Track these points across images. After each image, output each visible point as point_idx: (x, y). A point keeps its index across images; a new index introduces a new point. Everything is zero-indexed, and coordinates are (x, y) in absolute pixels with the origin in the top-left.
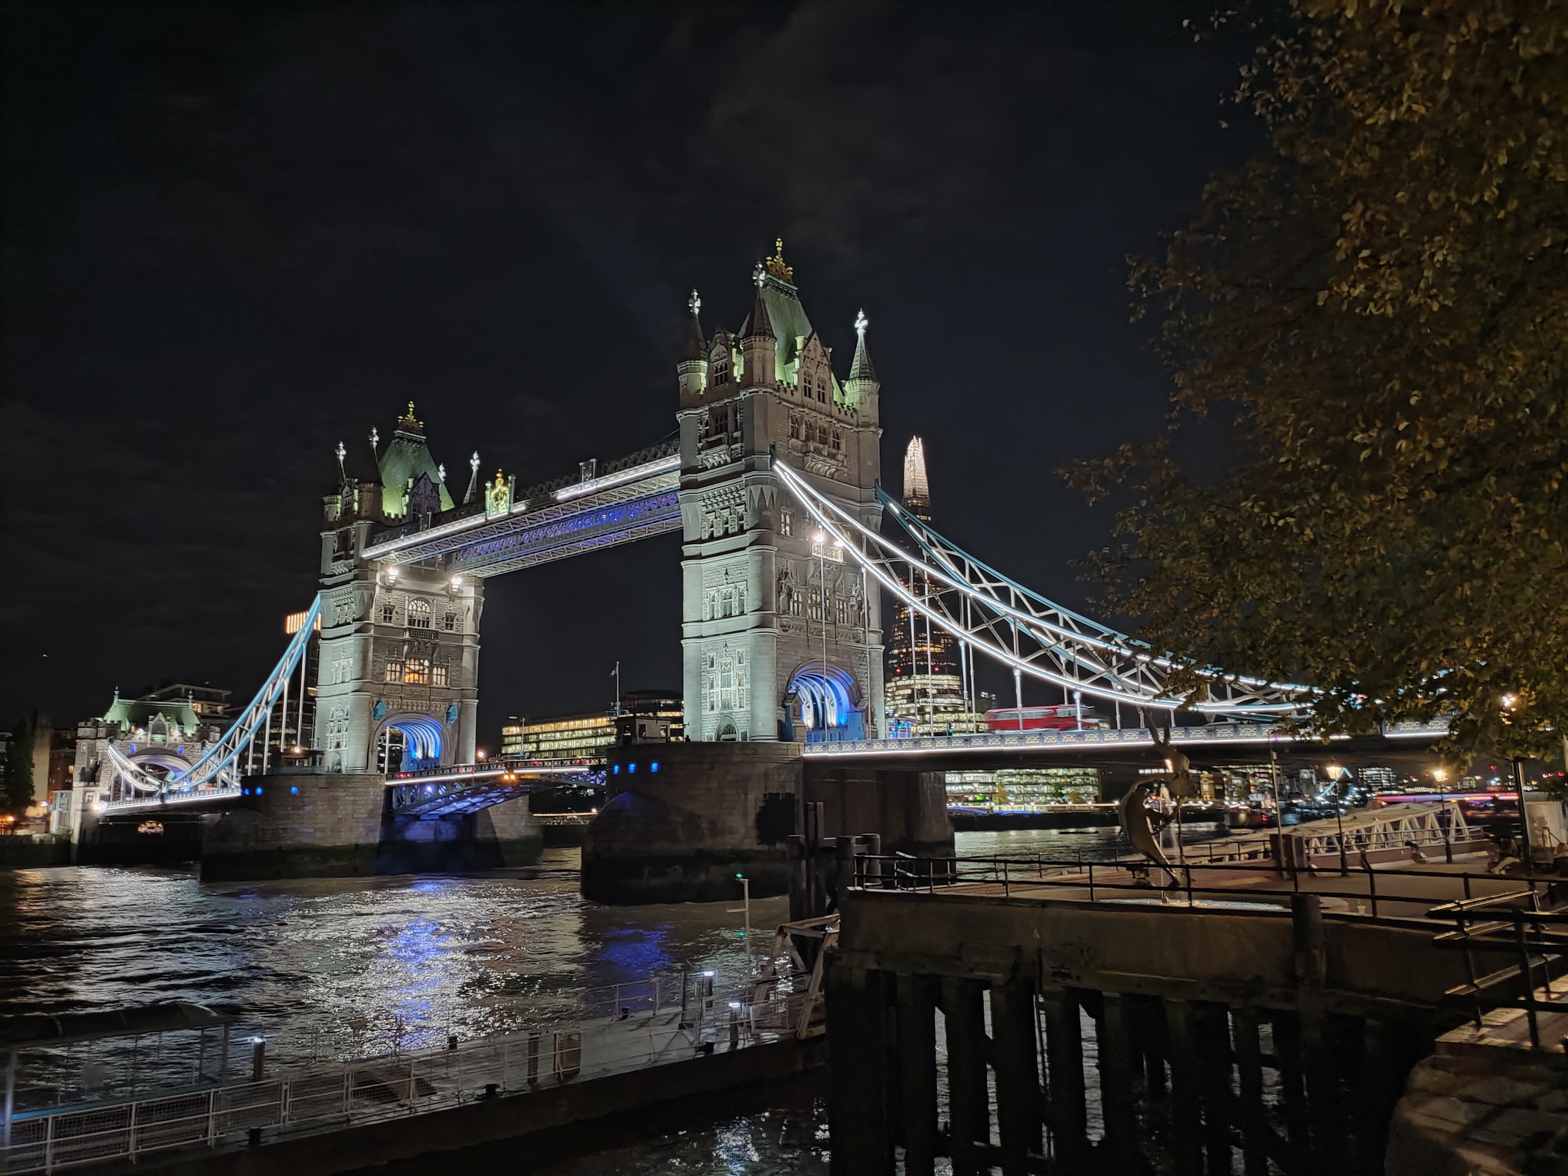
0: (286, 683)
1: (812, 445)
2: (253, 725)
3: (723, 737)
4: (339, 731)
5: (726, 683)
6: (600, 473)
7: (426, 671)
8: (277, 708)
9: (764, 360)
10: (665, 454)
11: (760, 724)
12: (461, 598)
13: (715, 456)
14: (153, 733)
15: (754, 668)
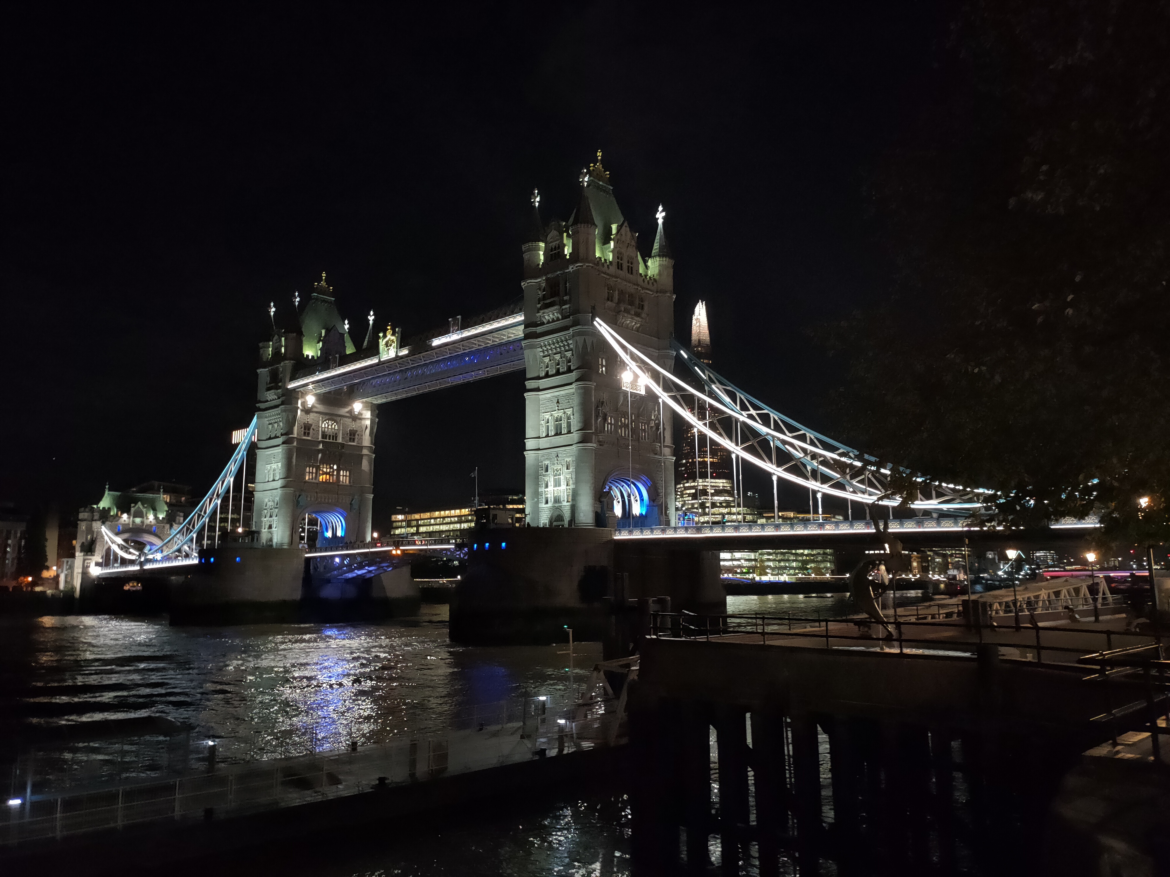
0: (232, 480)
1: (622, 307)
2: (208, 512)
3: (555, 524)
4: (271, 516)
5: (557, 484)
6: (464, 326)
7: (335, 473)
8: (225, 500)
9: (587, 242)
10: (513, 312)
11: (581, 515)
12: (361, 419)
13: (550, 315)
14: (134, 517)
15: (577, 472)
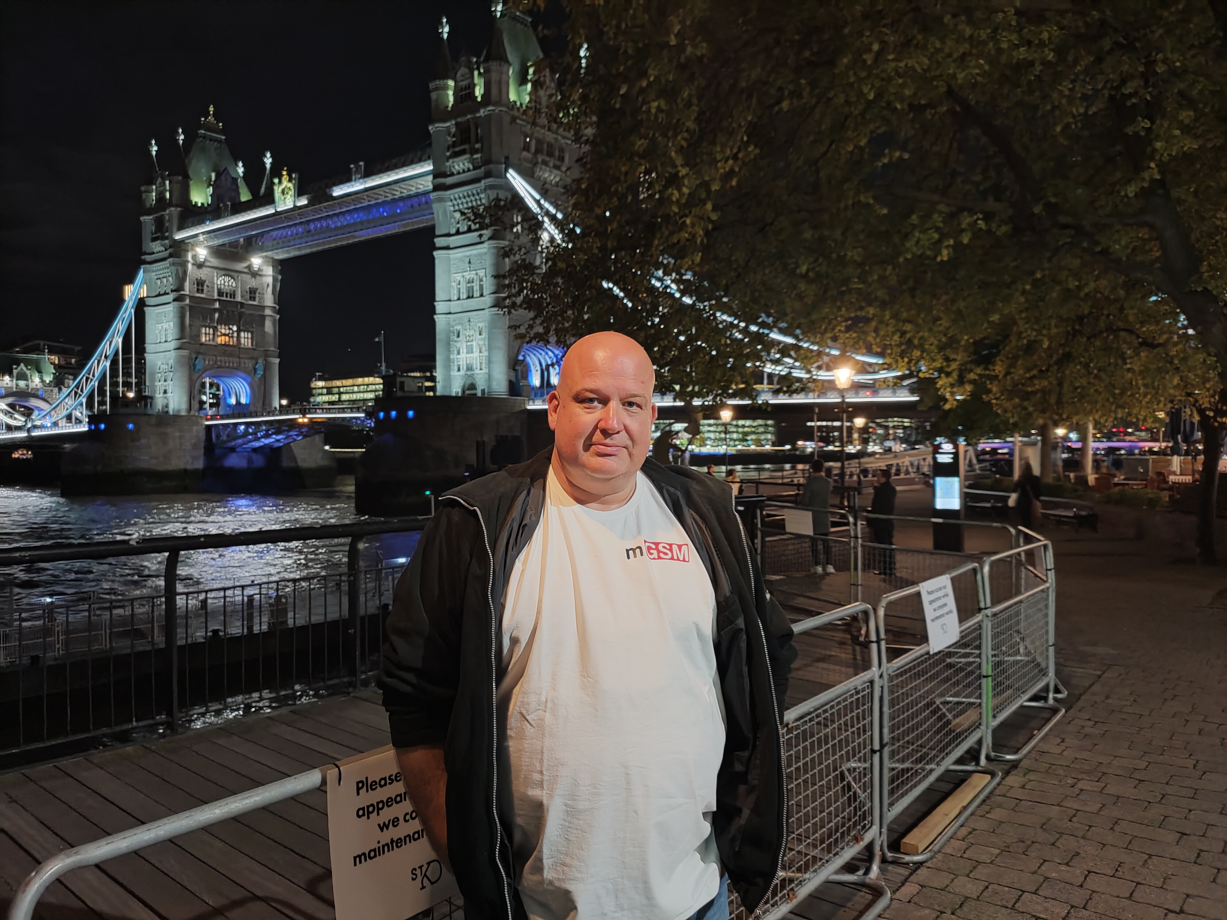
0: (120, 340)
1: (540, 158)
2: (96, 375)
3: (467, 392)
4: (165, 381)
5: (470, 350)
6: (368, 174)
7: (235, 335)
8: (114, 362)
9: (500, 83)
10: (420, 160)
11: (494, 383)
12: (261, 275)
13: (460, 164)
14: (17, 380)
15: (490, 339)
